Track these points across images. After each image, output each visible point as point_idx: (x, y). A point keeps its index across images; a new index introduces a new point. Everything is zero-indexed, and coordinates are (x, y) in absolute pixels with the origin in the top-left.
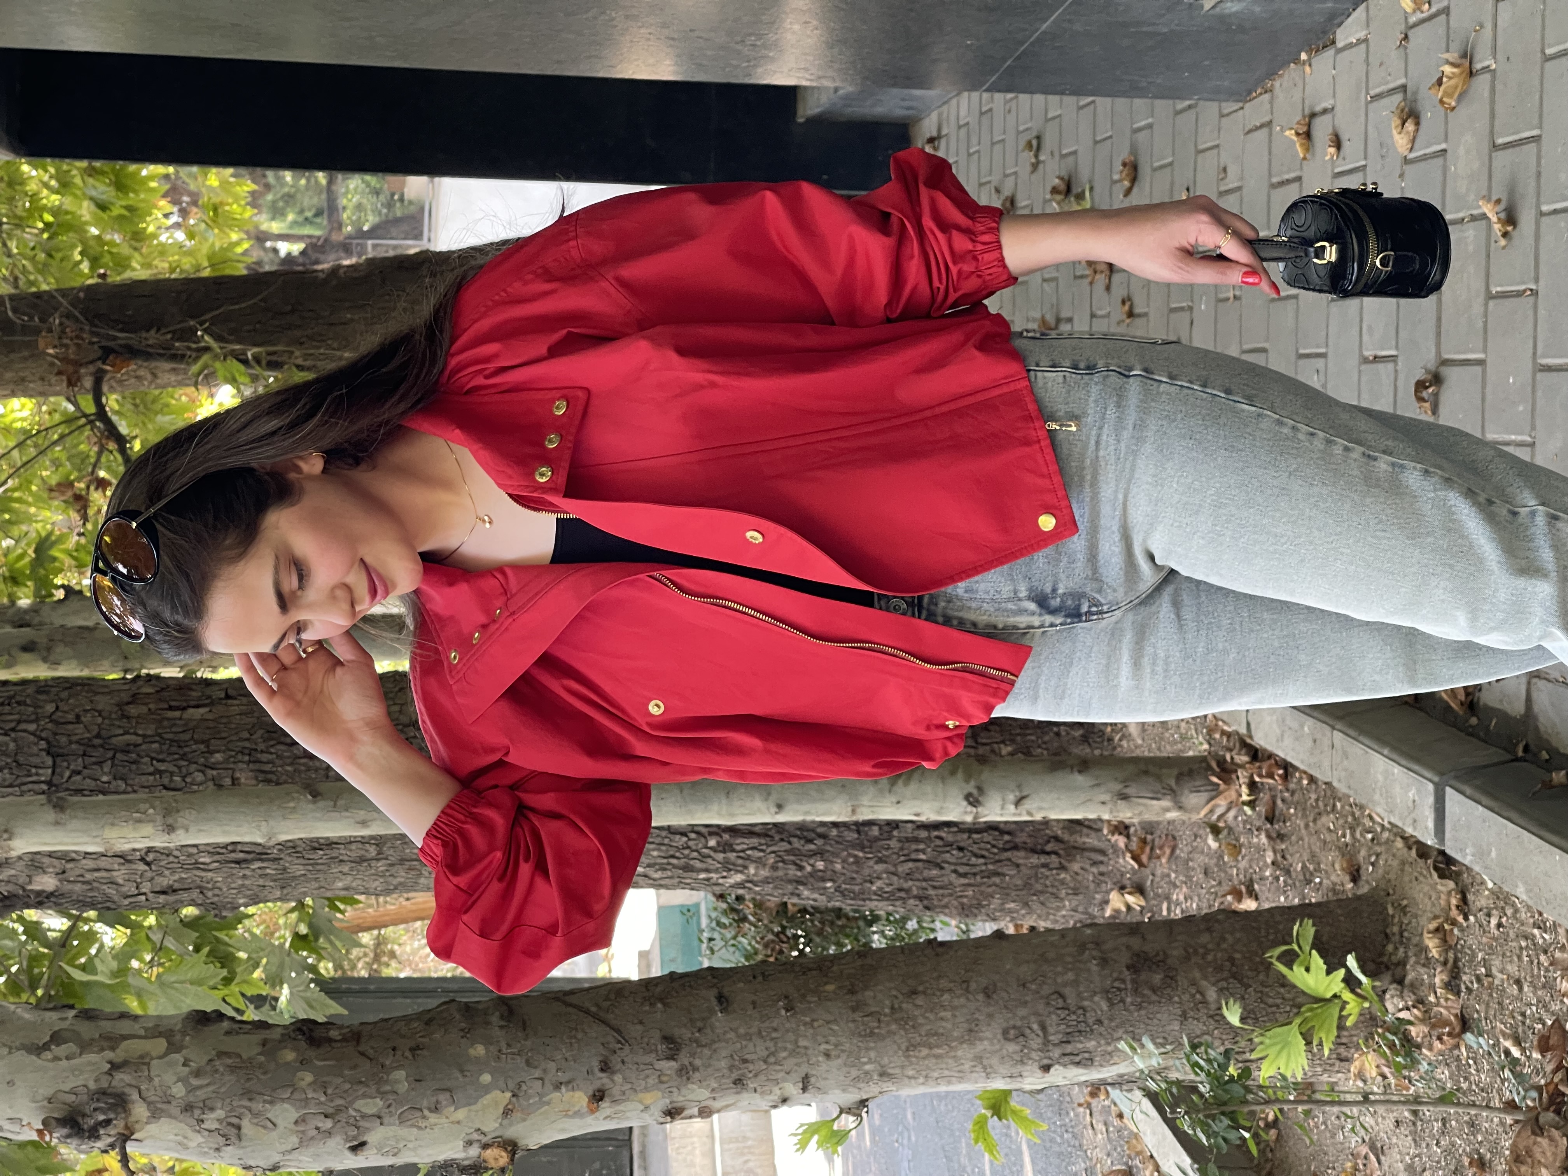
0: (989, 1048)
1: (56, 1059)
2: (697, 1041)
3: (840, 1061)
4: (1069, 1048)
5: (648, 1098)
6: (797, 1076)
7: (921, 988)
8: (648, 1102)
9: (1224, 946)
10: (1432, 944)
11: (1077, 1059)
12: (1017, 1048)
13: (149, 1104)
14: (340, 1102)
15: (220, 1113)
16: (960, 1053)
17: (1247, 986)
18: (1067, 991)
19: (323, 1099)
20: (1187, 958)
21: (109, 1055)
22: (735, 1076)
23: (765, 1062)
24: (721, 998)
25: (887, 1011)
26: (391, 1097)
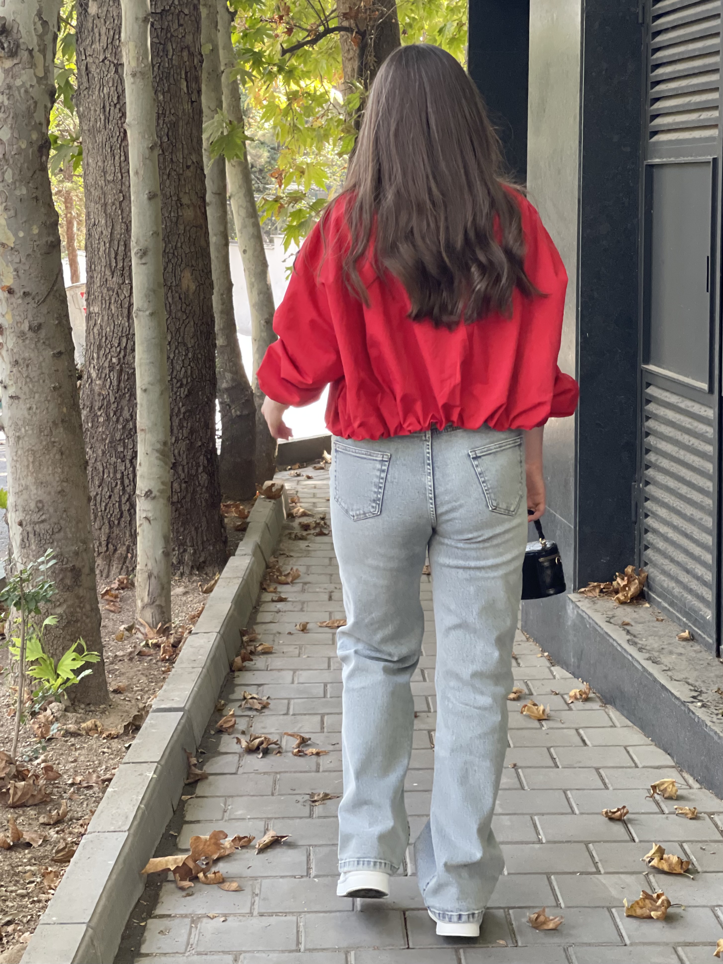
0: (32, 493)
1: (35, 24)
2: (39, 341)
3: (27, 416)
4: (31, 535)
5: (9, 317)
6: (18, 393)
7: (64, 457)
8: (7, 317)
9: (84, 618)
10: (89, 724)
11: (25, 540)
12: (32, 508)
13: (12, 68)
14: (11, 162)
15: (6, 103)
16: (29, 478)
17: (63, 629)
18: (62, 534)
19: (13, 153)
20: (78, 597)
21: (36, 49)
22: (20, 361)
23: (27, 377)
24: (60, 353)
25: (53, 439)
26: (13, 187)
